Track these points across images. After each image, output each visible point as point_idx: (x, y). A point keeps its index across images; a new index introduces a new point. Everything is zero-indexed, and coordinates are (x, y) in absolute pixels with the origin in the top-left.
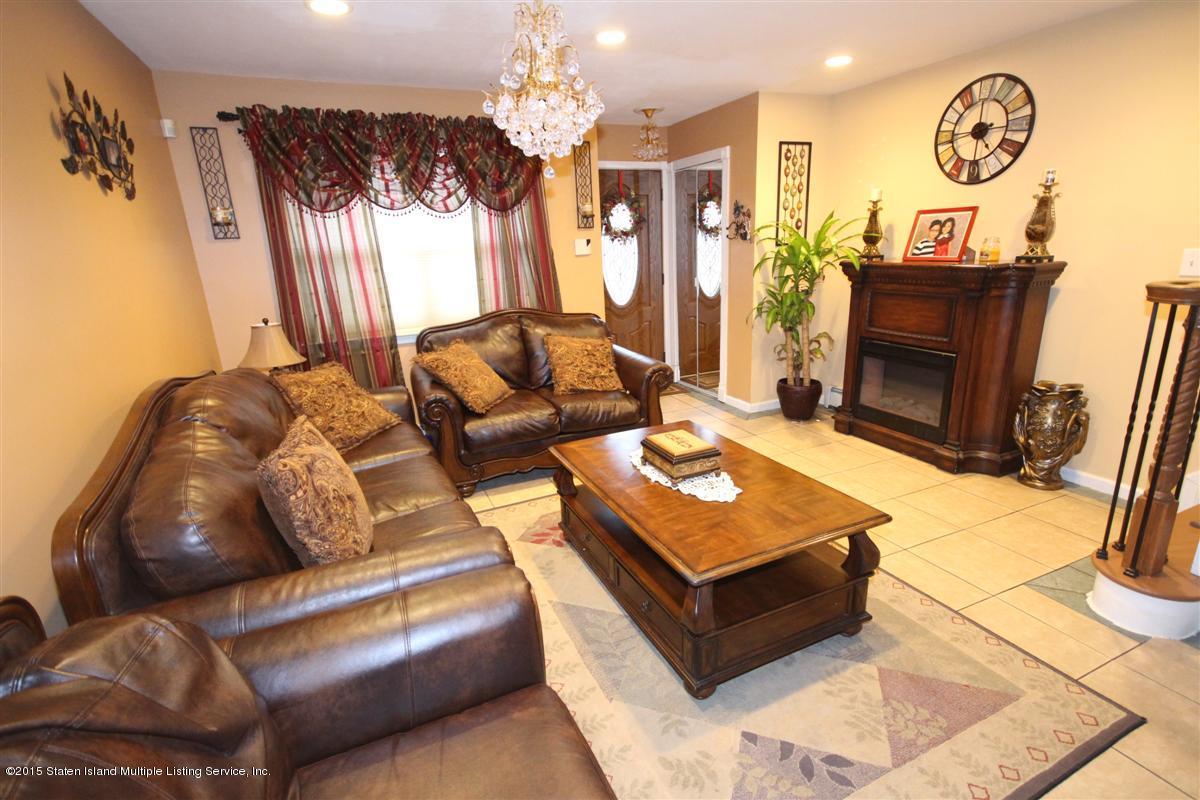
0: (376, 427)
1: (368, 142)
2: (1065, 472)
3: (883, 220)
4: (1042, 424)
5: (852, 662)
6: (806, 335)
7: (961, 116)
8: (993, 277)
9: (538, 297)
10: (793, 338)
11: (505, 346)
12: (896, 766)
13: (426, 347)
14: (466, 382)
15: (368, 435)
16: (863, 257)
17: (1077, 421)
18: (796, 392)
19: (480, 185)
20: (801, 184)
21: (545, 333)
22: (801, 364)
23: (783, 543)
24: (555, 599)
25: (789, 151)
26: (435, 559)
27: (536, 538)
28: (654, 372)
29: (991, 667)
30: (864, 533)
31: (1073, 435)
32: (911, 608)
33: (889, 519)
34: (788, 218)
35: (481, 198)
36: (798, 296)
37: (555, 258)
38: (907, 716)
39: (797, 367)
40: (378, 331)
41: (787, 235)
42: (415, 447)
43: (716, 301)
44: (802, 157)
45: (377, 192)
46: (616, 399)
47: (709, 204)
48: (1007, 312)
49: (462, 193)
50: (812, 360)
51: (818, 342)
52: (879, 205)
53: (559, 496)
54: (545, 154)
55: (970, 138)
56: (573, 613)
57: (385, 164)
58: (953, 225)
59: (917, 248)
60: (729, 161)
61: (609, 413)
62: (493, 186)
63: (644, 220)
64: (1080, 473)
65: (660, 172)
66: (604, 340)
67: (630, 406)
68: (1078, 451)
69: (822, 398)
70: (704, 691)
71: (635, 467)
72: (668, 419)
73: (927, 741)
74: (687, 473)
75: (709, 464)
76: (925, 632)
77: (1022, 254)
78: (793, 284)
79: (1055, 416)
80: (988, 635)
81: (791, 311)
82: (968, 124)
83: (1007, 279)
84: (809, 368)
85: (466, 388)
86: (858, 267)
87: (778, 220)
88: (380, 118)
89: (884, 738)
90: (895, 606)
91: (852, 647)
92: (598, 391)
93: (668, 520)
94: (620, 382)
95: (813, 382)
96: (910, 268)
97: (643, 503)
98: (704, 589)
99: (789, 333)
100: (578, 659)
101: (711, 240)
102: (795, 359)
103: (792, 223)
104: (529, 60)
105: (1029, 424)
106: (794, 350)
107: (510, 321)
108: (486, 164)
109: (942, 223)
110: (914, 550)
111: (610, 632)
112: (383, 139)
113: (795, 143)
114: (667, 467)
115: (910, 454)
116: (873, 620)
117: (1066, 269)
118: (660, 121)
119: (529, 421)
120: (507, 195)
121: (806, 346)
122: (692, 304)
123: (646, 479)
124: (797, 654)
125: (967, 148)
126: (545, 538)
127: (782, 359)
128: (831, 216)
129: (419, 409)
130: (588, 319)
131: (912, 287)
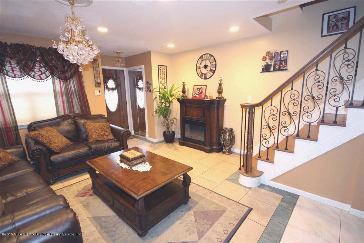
0: (7, 163)
1: (4, 53)
2: (232, 150)
3: (186, 87)
4: (226, 138)
5: (187, 212)
6: (169, 119)
7: (201, 62)
8: (212, 102)
9: (81, 110)
10: (166, 119)
11: (68, 127)
12: (199, 239)
13: (32, 129)
14: (51, 141)
15: (3, 166)
16: (182, 97)
17: (233, 137)
18: (168, 135)
19: (55, 71)
20: (165, 77)
21: (84, 122)
22: (169, 127)
23: (164, 181)
24: (90, 216)
25: (160, 67)
26: (33, 212)
27: (82, 195)
28: (124, 132)
29: (220, 204)
30: (187, 173)
31: (232, 141)
32: (201, 192)
33: (192, 168)
34: (162, 86)
35: (56, 75)
36: (166, 108)
37: (87, 96)
38: (201, 224)
39: (168, 128)
40: (9, 124)
41: (162, 91)
42: (26, 169)
43: (143, 109)
44: (164, 69)
45: (8, 72)
46: (112, 142)
47: (139, 81)
48: (216, 111)
49: (47, 73)
50: (172, 125)
51: (173, 120)
52: (185, 83)
53: (91, 178)
54: (79, 63)
55: (204, 68)
56: (97, 220)
57: (12, 61)
58: (202, 89)
59: (195, 95)
60: (144, 69)
61: (109, 147)
62: (61, 72)
63: (119, 85)
64: (235, 149)
65: (123, 71)
66: (107, 123)
67: (117, 144)
68: (234, 144)
69: (176, 136)
70: (144, 234)
71: (118, 164)
72: (129, 147)
73: (207, 229)
74: (135, 164)
75: (142, 160)
76: (204, 198)
77: (217, 97)
78: (165, 104)
79: (229, 136)
80: (219, 195)
81: (165, 112)
82: (203, 65)
83: (215, 103)
84: (171, 128)
85: (51, 143)
86: (181, 100)
87: (159, 86)
88: (9, 44)
89: (196, 232)
90: (197, 193)
91: (186, 208)
92: (105, 140)
93: (129, 180)
94: (113, 136)
95: (173, 132)
96: (193, 100)
97: (121, 176)
98: (141, 200)
99: (165, 118)
100: (100, 236)
101: (141, 91)
102: (167, 126)
103: (163, 87)
104: (71, 32)
105: (223, 138)
106: (167, 123)
107: (70, 118)
108: (58, 64)
109: (200, 89)
110: (201, 176)
111: (111, 223)
112: (11, 52)
113: (162, 66)
114: (128, 163)
115: (198, 149)
116: (191, 198)
117: (226, 100)
118: (122, 56)
119: (78, 153)
120: (67, 75)
121: (170, 122)
122: (136, 110)
123: (122, 167)
124: (172, 214)
125: (203, 71)
126: (86, 194)
127: (163, 126)
128: (173, 86)
129: (29, 153)
130: (101, 117)
131: (194, 105)
